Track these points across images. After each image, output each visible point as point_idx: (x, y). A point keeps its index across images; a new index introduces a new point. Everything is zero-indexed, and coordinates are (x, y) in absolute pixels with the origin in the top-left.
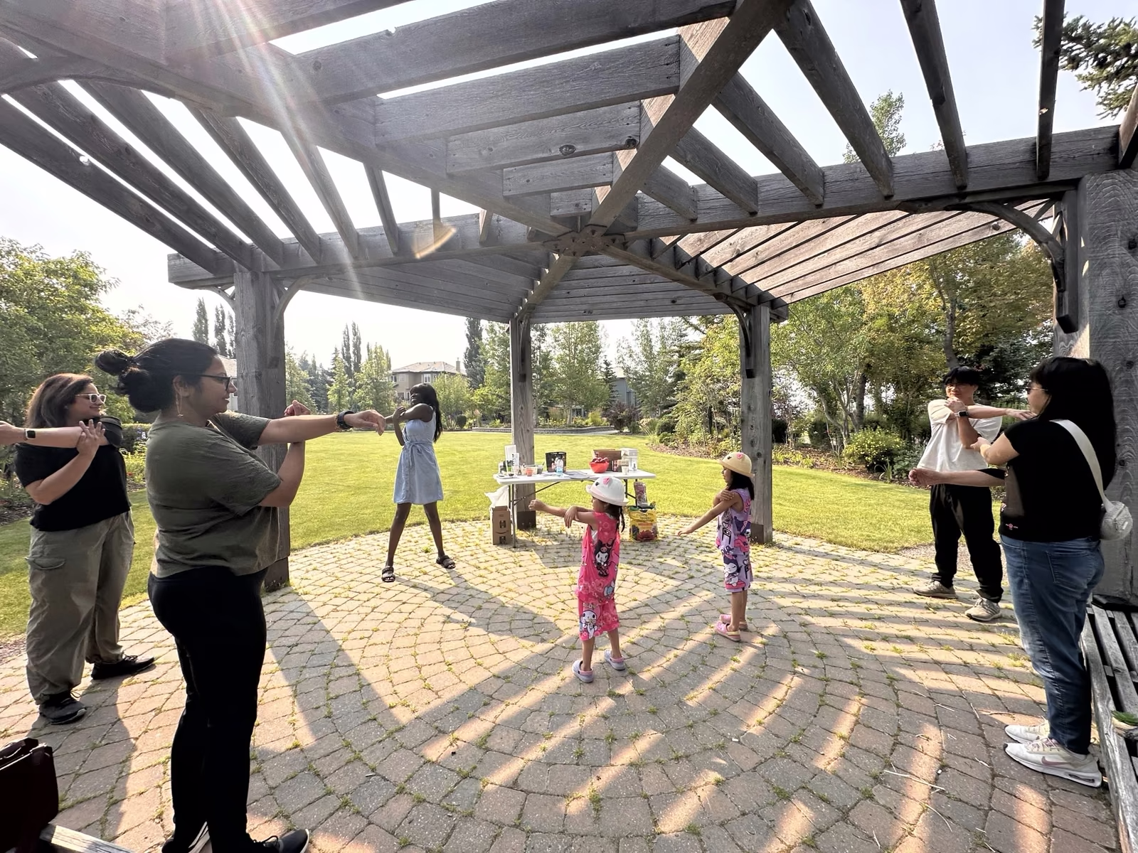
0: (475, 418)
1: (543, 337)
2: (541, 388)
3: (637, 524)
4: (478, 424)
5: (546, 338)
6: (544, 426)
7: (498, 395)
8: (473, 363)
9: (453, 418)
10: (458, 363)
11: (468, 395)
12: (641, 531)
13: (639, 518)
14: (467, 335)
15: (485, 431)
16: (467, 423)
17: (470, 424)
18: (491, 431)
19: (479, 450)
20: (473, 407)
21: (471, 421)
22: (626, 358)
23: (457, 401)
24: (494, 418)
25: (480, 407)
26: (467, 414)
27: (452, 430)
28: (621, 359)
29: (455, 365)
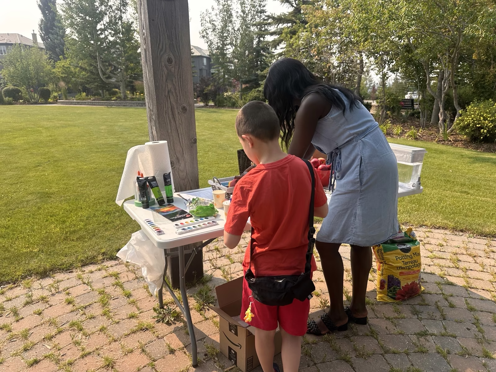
0: (60, 91)
1: (124, 6)
2: (126, 60)
3: (396, 273)
4: (63, 97)
5: (128, 8)
6: (132, 99)
7: (81, 68)
8: (51, 36)
9: (35, 91)
10: (34, 35)
11: (49, 67)
12: (403, 284)
13: (400, 264)
14: (39, 6)
15: (71, 103)
16: (52, 96)
17: (55, 97)
18: (78, 103)
19: (69, 125)
20: (55, 80)
21: (56, 94)
22: (209, 31)
23: (37, 73)
24: (80, 92)
25: (64, 79)
26: (50, 87)
27: (36, 103)
28: (205, 33)
29: (31, 38)
